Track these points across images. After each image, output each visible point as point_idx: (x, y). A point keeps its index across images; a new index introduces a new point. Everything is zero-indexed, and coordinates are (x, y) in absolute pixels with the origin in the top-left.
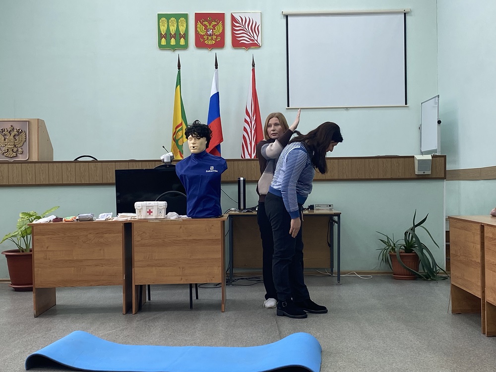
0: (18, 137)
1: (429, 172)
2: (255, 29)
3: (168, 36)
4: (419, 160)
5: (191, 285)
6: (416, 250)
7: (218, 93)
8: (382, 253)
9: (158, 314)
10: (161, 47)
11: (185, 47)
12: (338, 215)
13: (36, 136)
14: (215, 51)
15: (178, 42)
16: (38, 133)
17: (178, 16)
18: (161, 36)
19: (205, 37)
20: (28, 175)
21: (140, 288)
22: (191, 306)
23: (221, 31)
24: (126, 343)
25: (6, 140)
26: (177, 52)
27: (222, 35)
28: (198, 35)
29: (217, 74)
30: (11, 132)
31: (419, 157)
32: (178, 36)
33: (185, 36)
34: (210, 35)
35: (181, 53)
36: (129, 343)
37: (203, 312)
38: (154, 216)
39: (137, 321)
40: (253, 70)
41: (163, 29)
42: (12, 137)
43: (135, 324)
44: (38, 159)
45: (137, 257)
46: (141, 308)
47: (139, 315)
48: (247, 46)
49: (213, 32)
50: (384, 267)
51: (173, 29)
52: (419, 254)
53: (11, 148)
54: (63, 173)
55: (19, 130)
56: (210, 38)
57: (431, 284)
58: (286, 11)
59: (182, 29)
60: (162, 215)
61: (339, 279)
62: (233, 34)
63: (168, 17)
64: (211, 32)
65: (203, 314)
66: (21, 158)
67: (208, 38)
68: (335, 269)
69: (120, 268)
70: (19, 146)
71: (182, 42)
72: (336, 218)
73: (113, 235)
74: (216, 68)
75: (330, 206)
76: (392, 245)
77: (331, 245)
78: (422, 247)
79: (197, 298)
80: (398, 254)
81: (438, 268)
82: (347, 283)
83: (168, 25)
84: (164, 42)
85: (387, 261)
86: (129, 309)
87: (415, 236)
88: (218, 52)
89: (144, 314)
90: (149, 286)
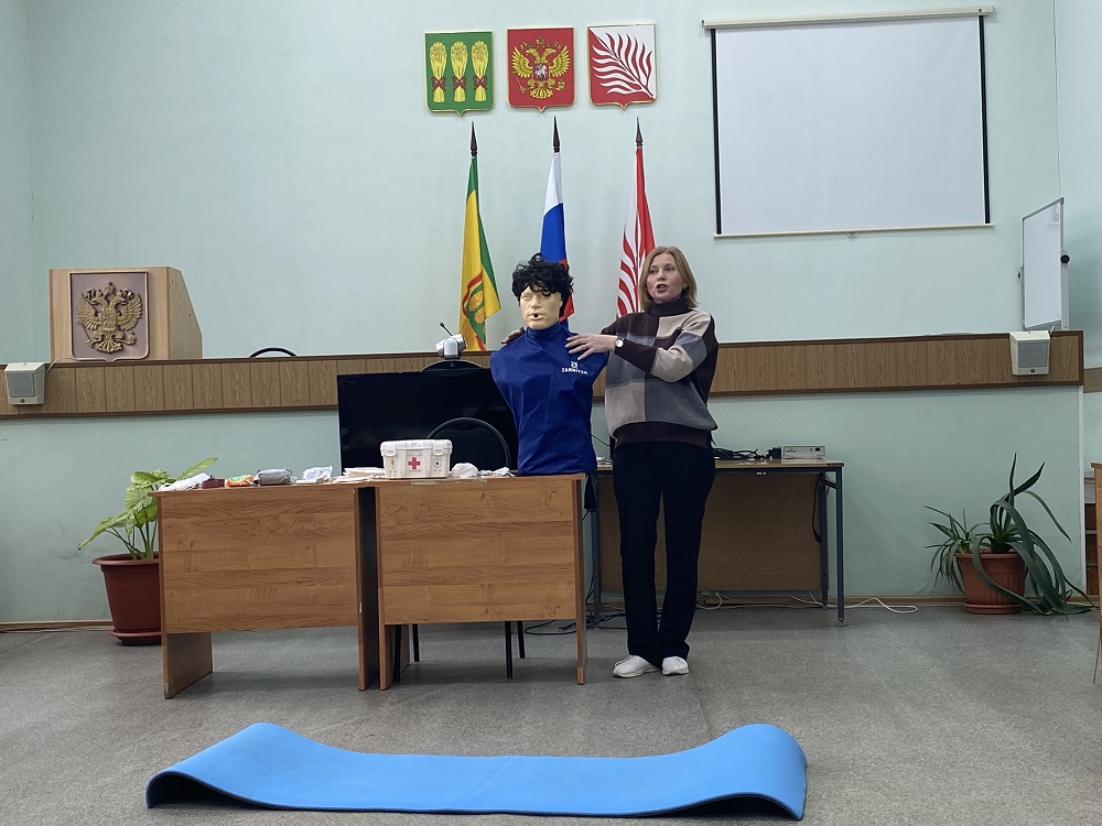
0: (125, 308)
1: (1044, 370)
2: (643, 62)
3: (449, 82)
4: (1020, 343)
5: (508, 624)
6: (1018, 547)
7: (561, 206)
8: (939, 557)
9: (437, 690)
10: (433, 107)
11: (487, 106)
12: (837, 468)
13: (165, 305)
14: (552, 114)
15: (470, 95)
16: (168, 298)
17: (469, 39)
18: (433, 83)
19: (531, 83)
20: (148, 390)
21: (396, 632)
22: (510, 673)
23: (565, 68)
24: (365, 750)
25: (100, 314)
26: (470, 118)
27: (569, 77)
28: (514, 79)
29: (558, 162)
30: (110, 298)
31: (1019, 336)
32: (470, 82)
33: (487, 82)
34: (542, 78)
35: (478, 119)
36: (373, 750)
37: (535, 685)
38: (422, 472)
39: (390, 703)
40: (639, 153)
41: (439, 68)
42: (111, 308)
43: (385, 710)
44: (169, 355)
45: (389, 563)
46: (398, 677)
47: (394, 692)
48: (624, 101)
49: (547, 70)
50: (945, 587)
51: (459, 67)
52: (1024, 554)
53: (110, 332)
54: (224, 385)
55: (127, 292)
56: (541, 84)
57: (1054, 622)
58: (712, 20)
59: (480, 67)
60: (442, 471)
61: (841, 614)
62: (593, 74)
63: (448, 40)
64: (543, 71)
65: (536, 690)
66: (131, 354)
67: (536, 86)
68: (833, 592)
69: (349, 587)
70: (127, 327)
71: (480, 94)
72: (831, 476)
73: (335, 515)
74: (557, 150)
75: (818, 449)
76: (963, 536)
77: (821, 538)
78: (1031, 539)
79: (522, 655)
80: (974, 556)
81: (1068, 588)
82: (860, 622)
83: (449, 59)
84: (439, 96)
85: (951, 572)
86: (371, 679)
87: (1014, 514)
88: (561, 115)
89: (405, 690)
90: (415, 626)
